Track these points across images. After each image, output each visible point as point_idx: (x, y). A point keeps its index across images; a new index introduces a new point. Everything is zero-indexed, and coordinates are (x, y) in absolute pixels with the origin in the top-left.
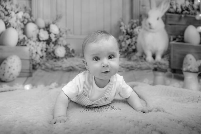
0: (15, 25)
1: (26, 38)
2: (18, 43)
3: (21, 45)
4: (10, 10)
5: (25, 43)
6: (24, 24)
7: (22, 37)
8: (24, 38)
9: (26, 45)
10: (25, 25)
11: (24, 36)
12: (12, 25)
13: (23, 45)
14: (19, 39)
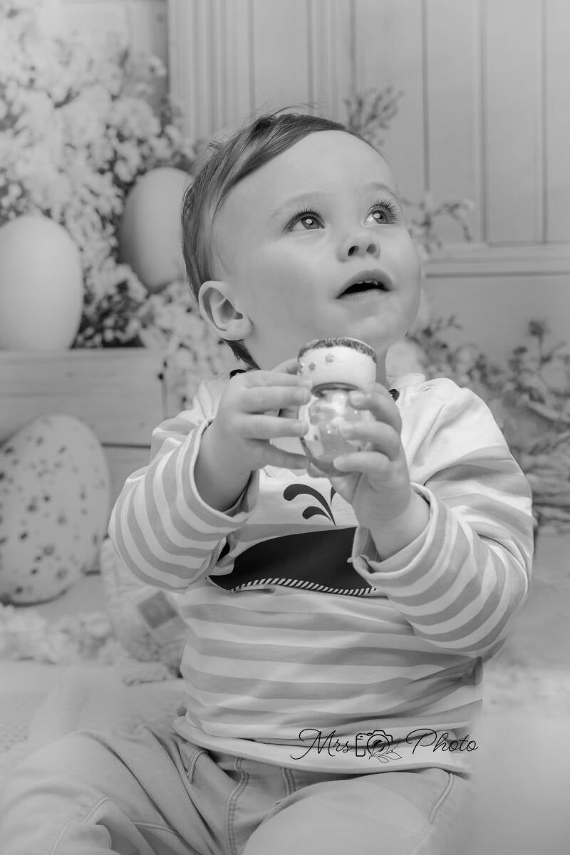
0: (60, 193)
1: (137, 290)
2: (85, 323)
3: (106, 344)
4: (19, 84)
5: (134, 326)
6: (117, 182)
7: (107, 279)
8: (123, 287)
9: (135, 343)
10: (126, 188)
11: (124, 273)
12: (37, 197)
13: (116, 344)
14: (87, 299)
